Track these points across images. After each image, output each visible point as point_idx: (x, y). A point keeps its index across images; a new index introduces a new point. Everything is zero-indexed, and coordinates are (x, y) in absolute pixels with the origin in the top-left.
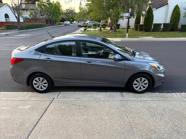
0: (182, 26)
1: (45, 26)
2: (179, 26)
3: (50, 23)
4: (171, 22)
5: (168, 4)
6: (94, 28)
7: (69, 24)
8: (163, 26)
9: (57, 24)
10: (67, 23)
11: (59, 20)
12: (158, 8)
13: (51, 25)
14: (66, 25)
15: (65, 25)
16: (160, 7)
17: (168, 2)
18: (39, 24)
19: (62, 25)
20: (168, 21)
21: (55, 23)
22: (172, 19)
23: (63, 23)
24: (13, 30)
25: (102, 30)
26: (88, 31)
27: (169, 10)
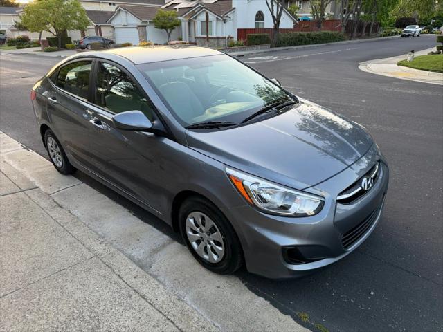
1: (341, 39)
3: (360, 30)
7: (417, 34)
9: (379, 35)
10: (411, 30)
11: (387, 23)
13: (359, 37)
14: (408, 36)
15: (403, 36)
18: (325, 33)
19: (396, 36)
21: (375, 30)
23: (398, 30)
24: (259, 47)
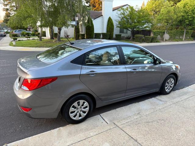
0: (116, 35)
2: (114, 36)
4: (107, 31)
5: (102, 16)
6: (27, 38)
8: (103, 36)
12: (95, 19)
16: (97, 18)
17: (102, 14)
20: (105, 31)
22: (108, 29)
25: (42, 39)
26: (19, 40)
27: (105, 21)
